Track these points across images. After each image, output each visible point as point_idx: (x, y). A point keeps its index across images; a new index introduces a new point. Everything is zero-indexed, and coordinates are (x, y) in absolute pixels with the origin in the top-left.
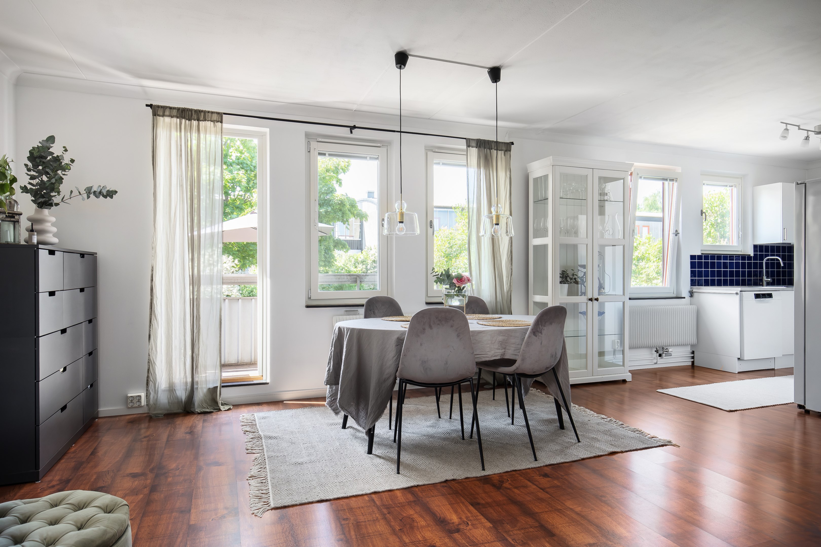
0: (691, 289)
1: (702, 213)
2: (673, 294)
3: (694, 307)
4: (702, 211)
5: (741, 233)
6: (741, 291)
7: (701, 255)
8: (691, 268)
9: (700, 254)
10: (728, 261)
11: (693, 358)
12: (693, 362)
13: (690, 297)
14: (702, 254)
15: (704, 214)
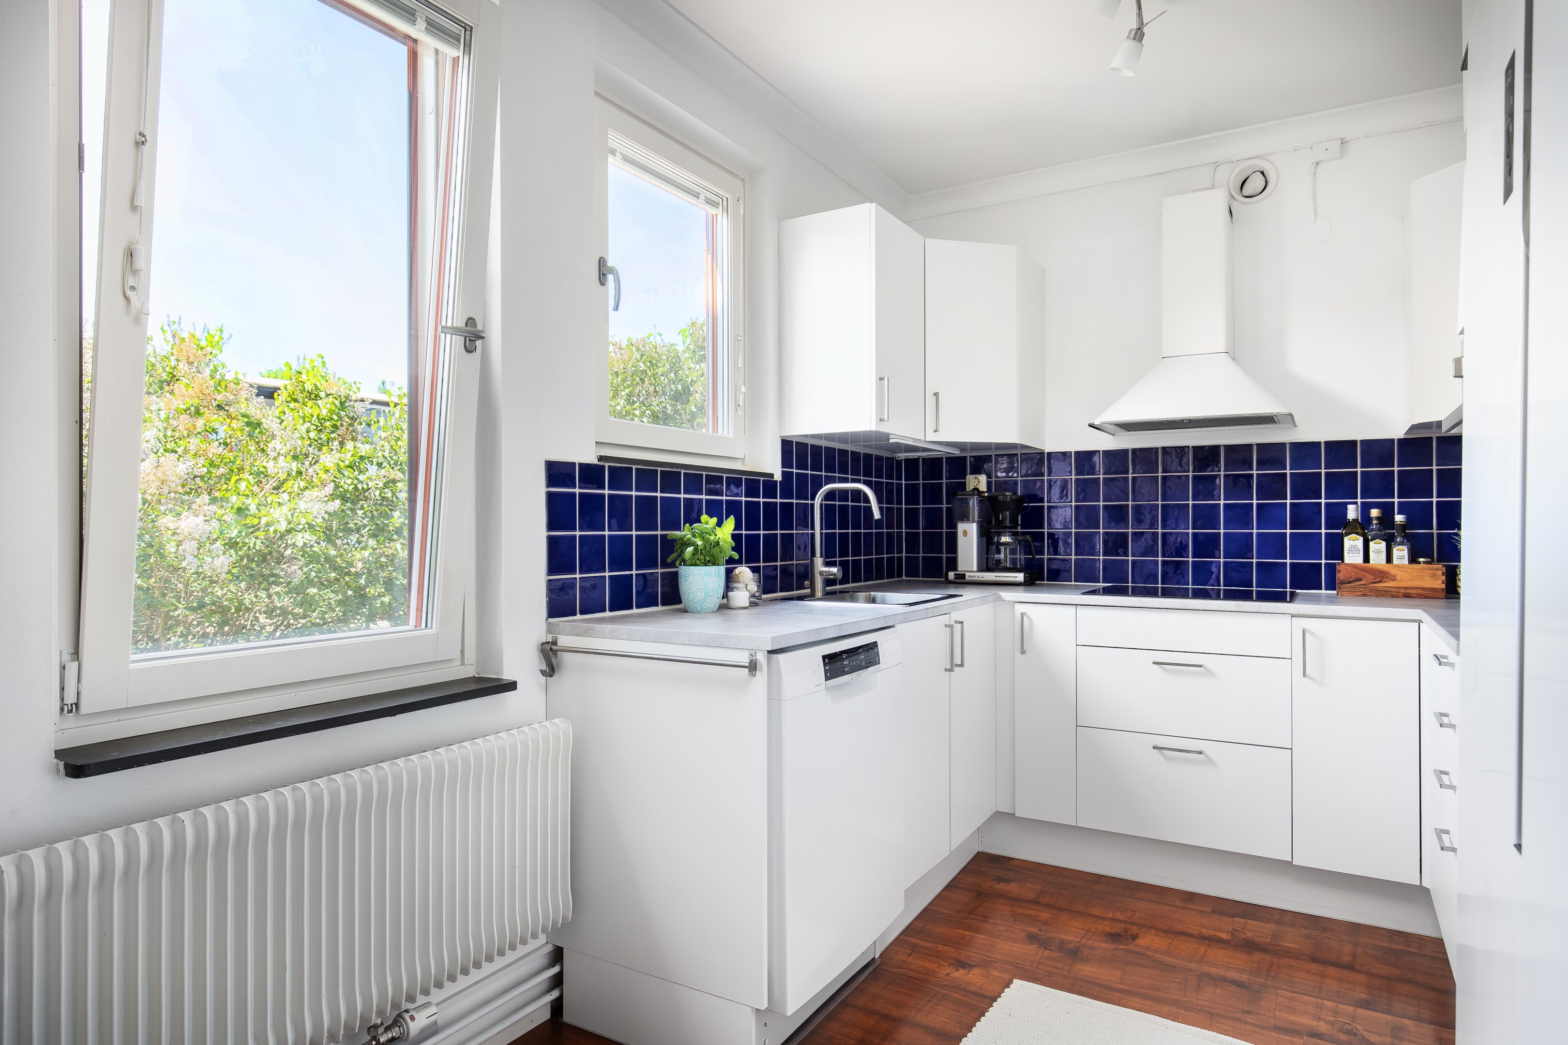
0: (549, 631)
1: (603, 271)
2: (463, 664)
3: (561, 726)
4: (602, 262)
5: (743, 389)
6: (770, 652)
7: (596, 462)
8: (551, 526)
9: (591, 458)
10: (704, 497)
11: (557, 981)
12: (557, 1007)
13: (543, 673)
14: (601, 458)
15: (610, 278)
